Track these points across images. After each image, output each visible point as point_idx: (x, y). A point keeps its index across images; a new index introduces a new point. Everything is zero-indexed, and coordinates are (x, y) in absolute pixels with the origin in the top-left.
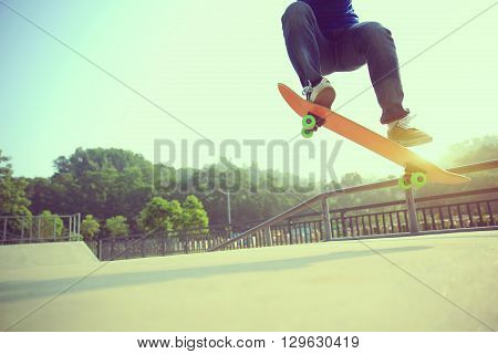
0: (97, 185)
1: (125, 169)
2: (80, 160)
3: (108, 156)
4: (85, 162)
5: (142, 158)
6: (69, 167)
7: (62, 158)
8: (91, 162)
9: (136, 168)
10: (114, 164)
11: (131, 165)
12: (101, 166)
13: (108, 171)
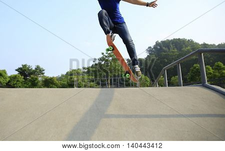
0: (167, 60)
1: (182, 49)
2: (159, 47)
3: (172, 44)
4: (161, 48)
5: (192, 41)
6: (153, 51)
7: (150, 47)
8: (164, 48)
9: (189, 48)
10: (176, 47)
11: (186, 46)
12: (169, 49)
13: (173, 52)
